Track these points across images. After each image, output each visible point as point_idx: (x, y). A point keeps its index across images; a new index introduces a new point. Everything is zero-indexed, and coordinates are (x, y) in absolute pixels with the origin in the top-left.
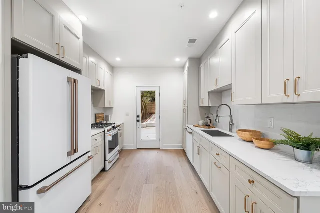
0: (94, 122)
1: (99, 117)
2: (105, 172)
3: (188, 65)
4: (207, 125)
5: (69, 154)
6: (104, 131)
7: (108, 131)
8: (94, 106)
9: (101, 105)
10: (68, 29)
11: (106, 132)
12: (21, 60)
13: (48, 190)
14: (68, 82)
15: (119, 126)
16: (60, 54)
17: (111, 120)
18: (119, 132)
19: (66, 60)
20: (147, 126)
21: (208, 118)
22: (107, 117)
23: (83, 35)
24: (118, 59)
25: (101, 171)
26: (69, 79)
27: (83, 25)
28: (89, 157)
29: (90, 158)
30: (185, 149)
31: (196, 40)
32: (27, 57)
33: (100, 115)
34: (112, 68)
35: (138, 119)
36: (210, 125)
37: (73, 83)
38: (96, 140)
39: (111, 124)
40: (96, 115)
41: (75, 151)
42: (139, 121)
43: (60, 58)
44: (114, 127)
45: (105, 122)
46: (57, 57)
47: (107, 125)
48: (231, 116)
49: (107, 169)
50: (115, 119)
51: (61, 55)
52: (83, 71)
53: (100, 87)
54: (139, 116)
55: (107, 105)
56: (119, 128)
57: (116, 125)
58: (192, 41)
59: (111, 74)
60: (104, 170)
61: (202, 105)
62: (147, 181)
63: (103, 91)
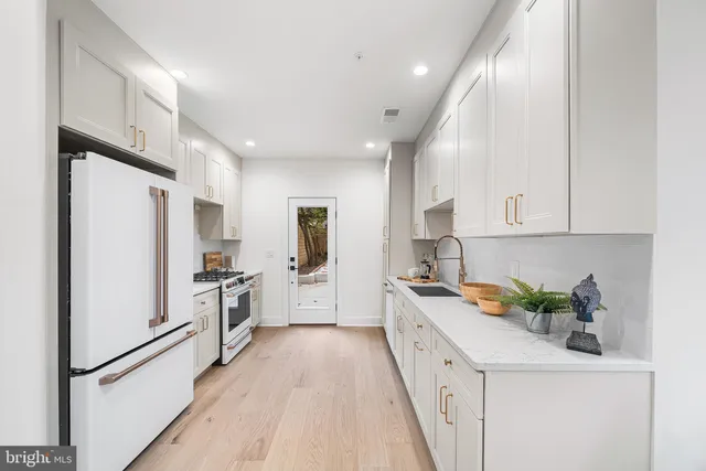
0: (200, 270)
1: (212, 260)
2: (221, 368)
3: (390, 157)
4: (422, 277)
5: (152, 324)
6: (220, 288)
7: (228, 287)
8: (201, 239)
9: (215, 235)
10: (152, 98)
11: (224, 289)
12: (75, 163)
13: (116, 380)
14: (151, 195)
15: (251, 278)
16: (137, 145)
17: (236, 267)
18: (251, 290)
19: (149, 155)
20: (316, 282)
21: (425, 262)
22: (228, 261)
23: (178, 105)
24: (250, 144)
25: (213, 365)
26: (153, 191)
27: (180, 86)
28: (188, 333)
29: (190, 335)
30: (385, 326)
31: (398, 111)
32: (84, 158)
33: (214, 257)
34: (240, 161)
35: (292, 264)
36: (428, 277)
37: (161, 197)
38: (203, 303)
39: (234, 274)
40: (204, 255)
41: (163, 319)
42: (293, 268)
43: (136, 151)
44: (241, 281)
45: (224, 270)
46: (132, 150)
47: (227, 275)
48: (462, 259)
49: (225, 361)
50: (244, 263)
51: (139, 147)
52: (177, 174)
53: (213, 200)
54: (292, 259)
55: (227, 236)
56: (250, 282)
57: (244, 276)
58: (392, 113)
59: (237, 171)
60: (218, 363)
61: (415, 238)
62: (301, 382)
63: (220, 207)
